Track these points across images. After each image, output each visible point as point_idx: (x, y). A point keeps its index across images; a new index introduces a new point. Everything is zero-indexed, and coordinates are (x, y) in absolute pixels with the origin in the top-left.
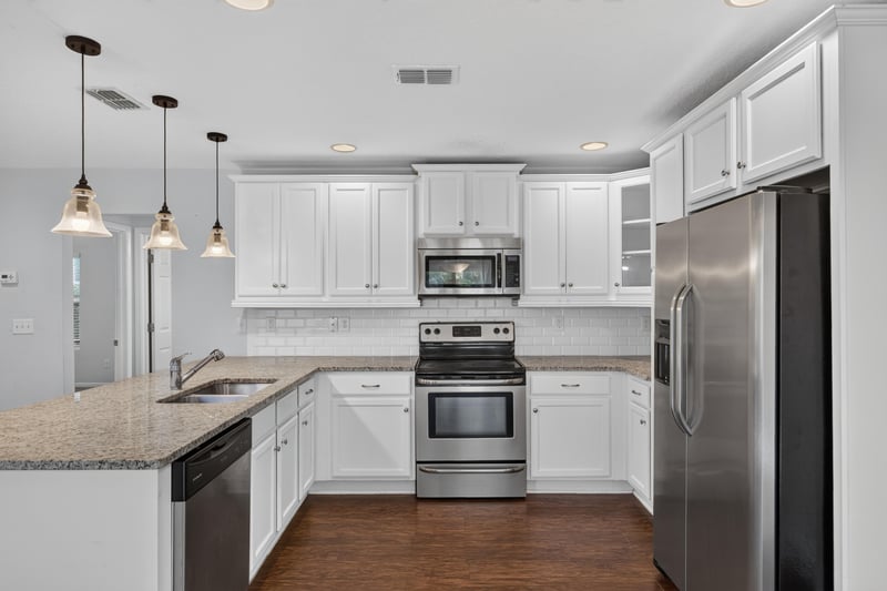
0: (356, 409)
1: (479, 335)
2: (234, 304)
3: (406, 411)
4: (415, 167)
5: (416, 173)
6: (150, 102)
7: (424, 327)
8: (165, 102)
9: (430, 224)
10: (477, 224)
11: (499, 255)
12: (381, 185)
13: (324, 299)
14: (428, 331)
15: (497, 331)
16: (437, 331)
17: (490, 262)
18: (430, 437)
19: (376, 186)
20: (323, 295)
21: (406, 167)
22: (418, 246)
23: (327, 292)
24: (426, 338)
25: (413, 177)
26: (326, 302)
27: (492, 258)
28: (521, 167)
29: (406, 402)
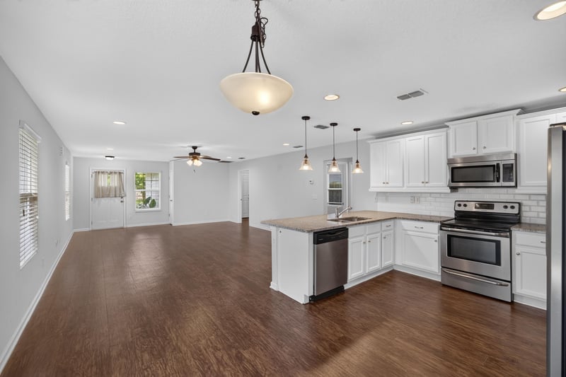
0: (412, 237)
1: (493, 209)
2: (370, 190)
3: (436, 241)
4: (447, 124)
5: (448, 127)
6: (329, 126)
7: (457, 203)
8: (334, 125)
9: (456, 150)
10: (485, 147)
11: (498, 164)
12: (429, 136)
13: (404, 188)
14: (460, 205)
15: (506, 207)
16: (465, 205)
17: (492, 168)
18: (448, 255)
19: (427, 136)
20: (403, 187)
21: (440, 125)
22: (450, 162)
23: (405, 185)
24: (458, 209)
25: (445, 129)
26: (404, 190)
27: (494, 166)
28: (518, 111)
29: (436, 237)
